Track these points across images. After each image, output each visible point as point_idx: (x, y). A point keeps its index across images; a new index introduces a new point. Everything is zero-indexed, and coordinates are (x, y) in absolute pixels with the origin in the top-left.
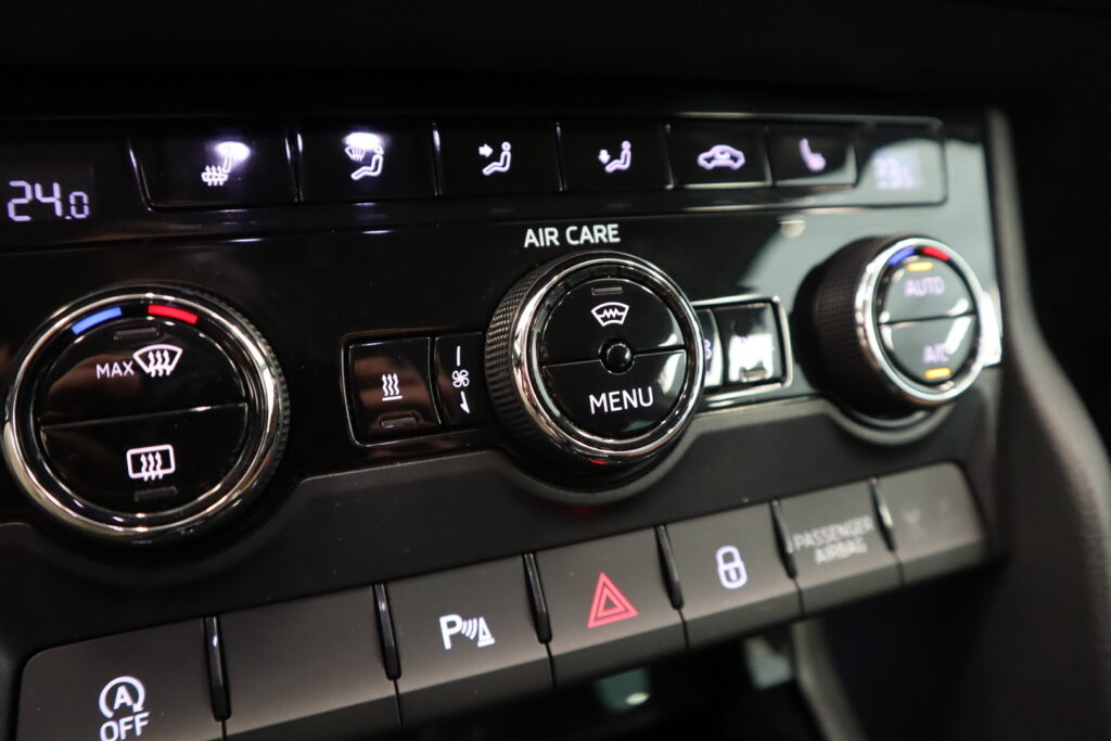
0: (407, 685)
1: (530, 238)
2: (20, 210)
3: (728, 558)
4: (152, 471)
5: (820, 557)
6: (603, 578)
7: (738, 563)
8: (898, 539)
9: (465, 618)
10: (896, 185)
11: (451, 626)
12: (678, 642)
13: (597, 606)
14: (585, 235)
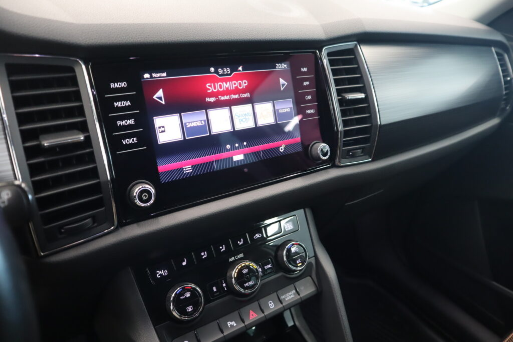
0: (225, 334)
1: (230, 260)
2: (159, 275)
3: (271, 303)
4: (190, 310)
5: (286, 299)
6: (251, 311)
7: (272, 304)
8: (300, 293)
9: (231, 322)
10: (289, 229)
11: (229, 323)
12: (264, 319)
13: (251, 316)
14: (238, 257)
